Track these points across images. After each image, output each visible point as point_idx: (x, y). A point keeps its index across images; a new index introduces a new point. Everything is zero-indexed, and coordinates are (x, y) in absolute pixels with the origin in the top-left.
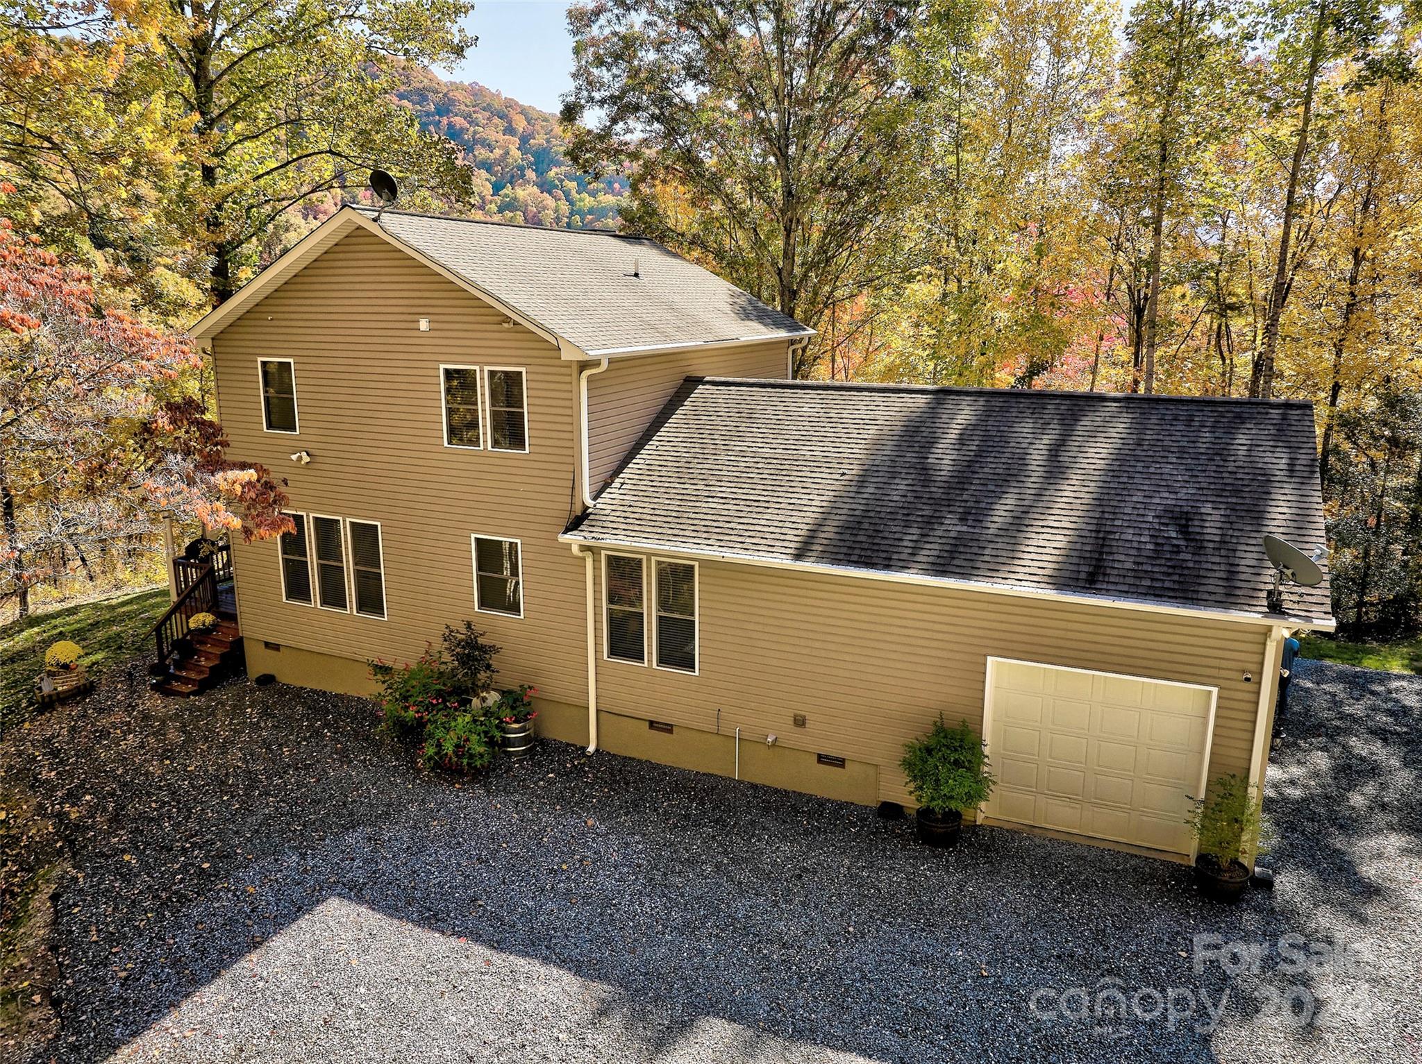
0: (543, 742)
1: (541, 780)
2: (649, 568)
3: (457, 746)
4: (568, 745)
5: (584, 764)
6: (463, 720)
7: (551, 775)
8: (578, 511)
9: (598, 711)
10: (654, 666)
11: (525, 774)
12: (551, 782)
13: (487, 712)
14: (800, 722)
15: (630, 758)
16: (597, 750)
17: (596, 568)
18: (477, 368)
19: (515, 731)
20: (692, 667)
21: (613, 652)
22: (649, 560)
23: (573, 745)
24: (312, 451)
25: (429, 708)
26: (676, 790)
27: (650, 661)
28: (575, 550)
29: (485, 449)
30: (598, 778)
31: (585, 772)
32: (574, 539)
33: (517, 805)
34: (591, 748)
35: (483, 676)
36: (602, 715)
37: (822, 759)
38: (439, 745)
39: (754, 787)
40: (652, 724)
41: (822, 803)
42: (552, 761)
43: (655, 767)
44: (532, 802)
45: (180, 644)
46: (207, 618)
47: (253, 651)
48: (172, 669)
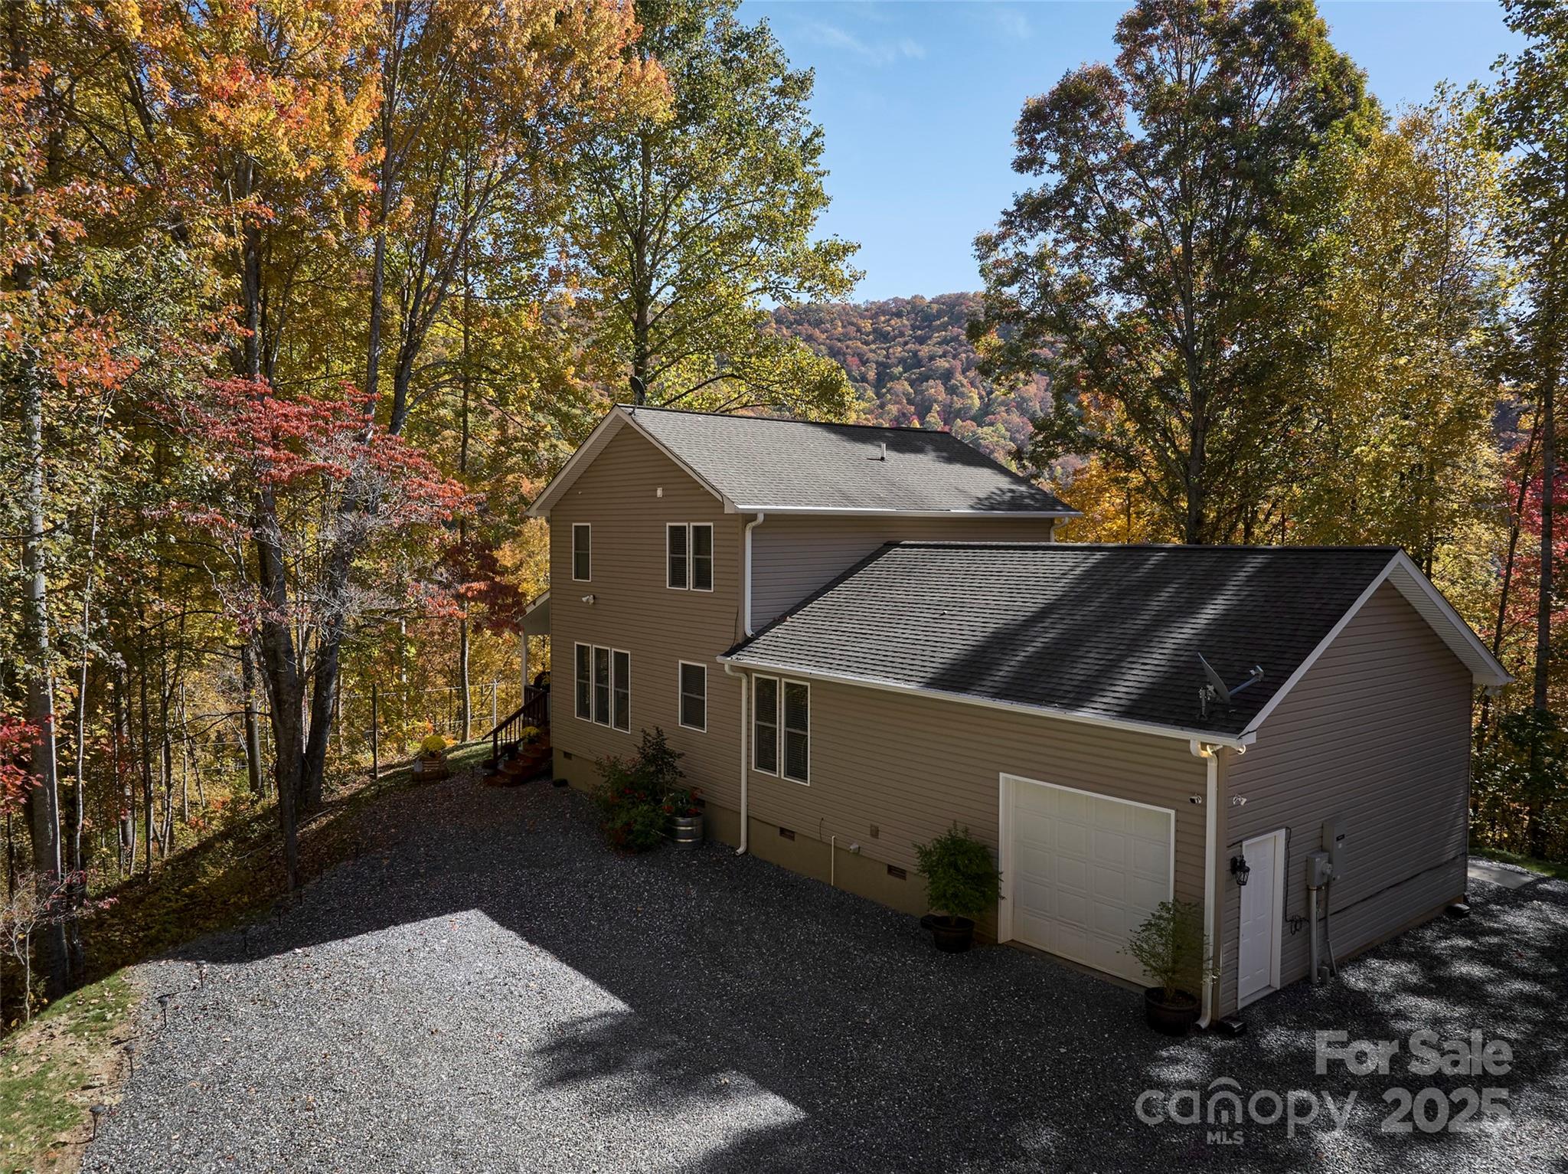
0: (712, 843)
1: (684, 863)
2: (780, 687)
3: (628, 824)
7: (694, 862)
8: (740, 639)
9: (748, 817)
10: (782, 776)
14: (875, 833)
16: (746, 853)
17: (749, 689)
18: (686, 524)
19: (683, 825)
20: (806, 778)
21: (759, 765)
23: (731, 848)
27: (780, 771)
28: (727, 668)
29: (689, 589)
31: (723, 864)
32: (726, 660)
34: (741, 850)
36: (752, 821)
37: (891, 870)
39: (843, 893)
40: (781, 831)
41: (885, 911)
42: (706, 854)
43: (779, 870)
45: (510, 748)
46: (533, 730)
47: (557, 759)
48: (501, 767)
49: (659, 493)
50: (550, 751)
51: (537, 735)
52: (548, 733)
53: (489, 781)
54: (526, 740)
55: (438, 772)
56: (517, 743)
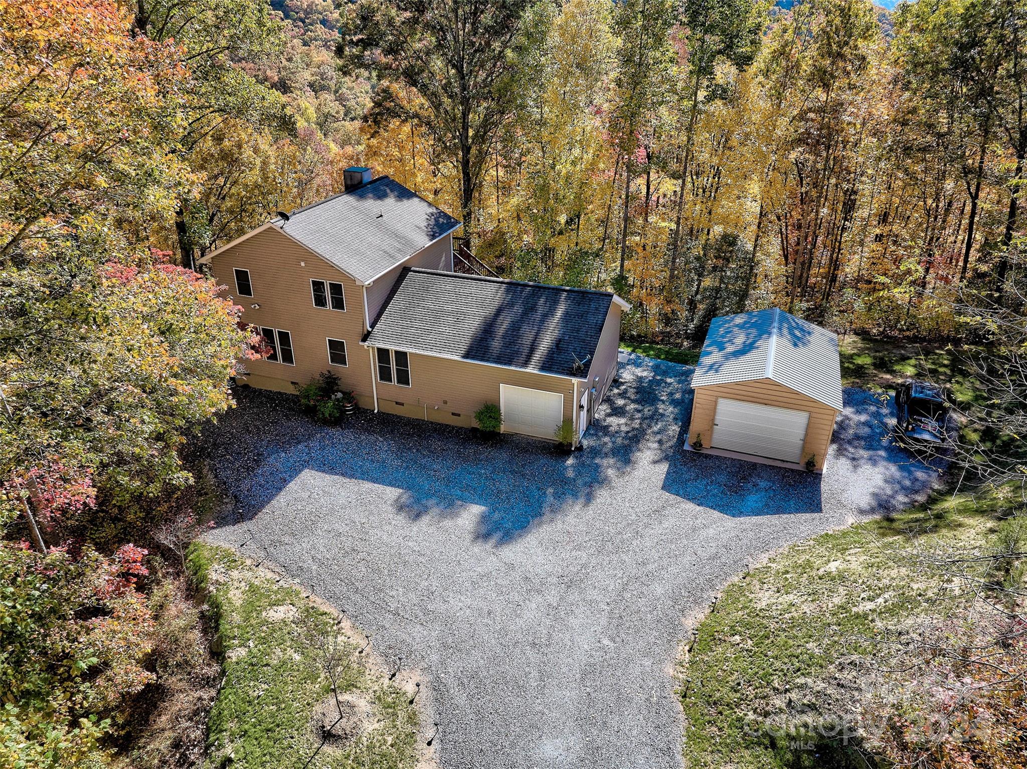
0: (359, 409)
1: (359, 423)
2: (392, 353)
3: (329, 413)
4: (368, 410)
5: (374, 417)
6: (330, 404)
7: (363, 421)
8: (366, 332)
9: (377, 398)
10: (396, 384)
11: (354, 422)
12: (363, 424)
13: (338, 400)
14: (445, 402)
15: (389, 414)
16: (378, 412)
17: (373, 353)
18: (325, 281)
19: (349, 407)
20: (408, 384)
21: (381, 379)
22: (392, 351)
23: (370, 410)
25: (318, 401)
26: (405, 425)
27: (394, 382)
28: (366, 347)
29: (330, 309)
30: (379, 422)
31: (374, 420)
32: (365, 344)
33: (352, 432)
34: (376, 411)
35: (335, 388)
36: (379, 399)
37: (453, 414)
38: (323, 414)
39: (432, 423)
40: (397, 403)
41: (453, 427)
42: (363, 416)
43: (399, 417)
44: (357, 431)
49: (303, 264)
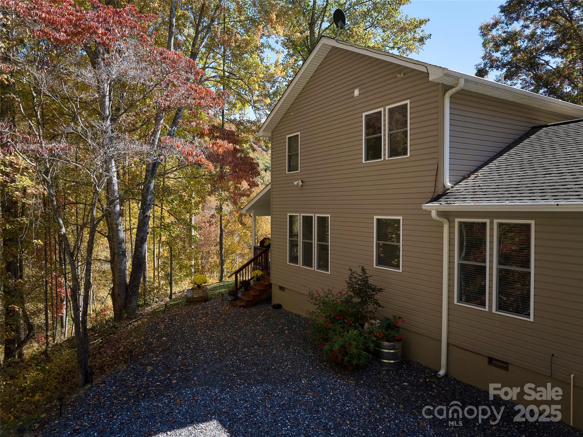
0: (408, 361)
1: (396, 384)
2: (492, 229)
3: (343, 347)
4: (426, 367)
5: (434, 383)
7: (405, 384)
8: (440, 191)
10: (494, 311)
11: (388, 379)
12: (404, 388)
15: (471, 386)
16: (446, 375)
17: (451, 233)
18: (382, 109)
20: (528, 314)
21: (462, 298)
22: (492, 223)
23: (430, 369)
24: (304, 180)
27: (490, 306)
28: (434, 214)
29: (384, 159)
30: (441, 394)
31: (432, 388)
32: (433, 207)
33: (372, 397)
34: (442, 372)
36: (452, 348)
40: (491, 360)
42: (411, 375)
44: (384, 398)
45: (245, 284)
46: (259, 273)
47: (275, 290)
48: (239, 295)
49: (356, 92)
50: (270, 286)
51: (262, 276)
52: (269, 274)
53: (232, 304)
54: (255, 279)
55: (202, 297)
56: (249, 280)
